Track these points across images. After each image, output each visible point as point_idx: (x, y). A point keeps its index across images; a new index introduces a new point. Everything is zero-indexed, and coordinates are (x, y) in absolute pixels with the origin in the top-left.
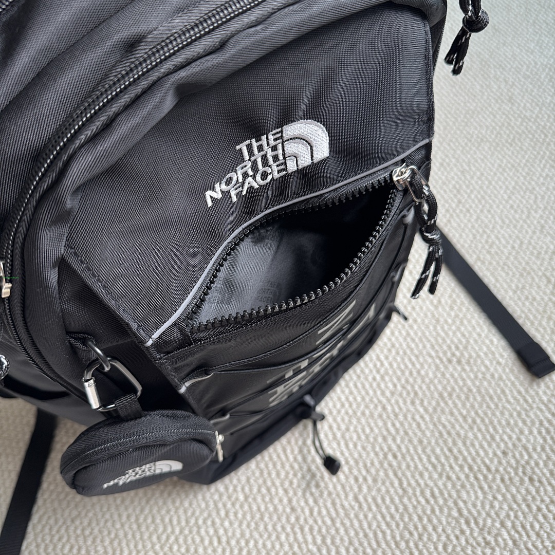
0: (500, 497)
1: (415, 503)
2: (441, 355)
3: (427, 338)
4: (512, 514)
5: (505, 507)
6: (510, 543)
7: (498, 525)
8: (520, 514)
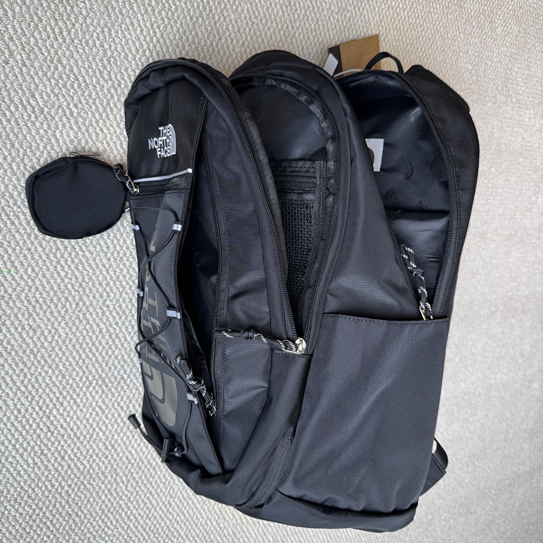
0: (42, 132)
1: (111, 128)
2: (80, 253)
3: (92, 268)
4: (33, 119)
5: (38, 124)
6: (37, 96)
7: (46, 110)
8: (26, 118)
